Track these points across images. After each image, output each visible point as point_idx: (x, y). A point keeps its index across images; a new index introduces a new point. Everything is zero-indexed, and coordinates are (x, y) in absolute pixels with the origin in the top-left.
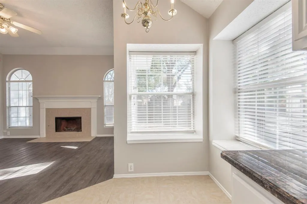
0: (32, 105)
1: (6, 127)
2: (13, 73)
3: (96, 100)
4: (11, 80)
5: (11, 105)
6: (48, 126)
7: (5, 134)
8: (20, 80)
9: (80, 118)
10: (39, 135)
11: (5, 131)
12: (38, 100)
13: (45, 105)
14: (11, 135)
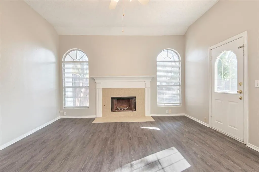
0: (88, 85)
1: (63, 108)
2: (67, 54)
3: (150, 80)
4: (65, 61)
5: (66, 86)
6: (104, 106)
7: (62, 114)
8: (74, 61)
9: (135, 97)
10: (96, 114)
11: (61, 111)
12: (95, 80)
13: (102, 85)
14: (67, 115)
